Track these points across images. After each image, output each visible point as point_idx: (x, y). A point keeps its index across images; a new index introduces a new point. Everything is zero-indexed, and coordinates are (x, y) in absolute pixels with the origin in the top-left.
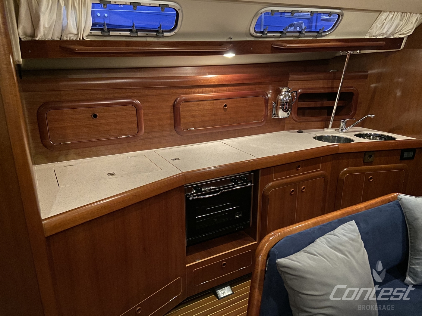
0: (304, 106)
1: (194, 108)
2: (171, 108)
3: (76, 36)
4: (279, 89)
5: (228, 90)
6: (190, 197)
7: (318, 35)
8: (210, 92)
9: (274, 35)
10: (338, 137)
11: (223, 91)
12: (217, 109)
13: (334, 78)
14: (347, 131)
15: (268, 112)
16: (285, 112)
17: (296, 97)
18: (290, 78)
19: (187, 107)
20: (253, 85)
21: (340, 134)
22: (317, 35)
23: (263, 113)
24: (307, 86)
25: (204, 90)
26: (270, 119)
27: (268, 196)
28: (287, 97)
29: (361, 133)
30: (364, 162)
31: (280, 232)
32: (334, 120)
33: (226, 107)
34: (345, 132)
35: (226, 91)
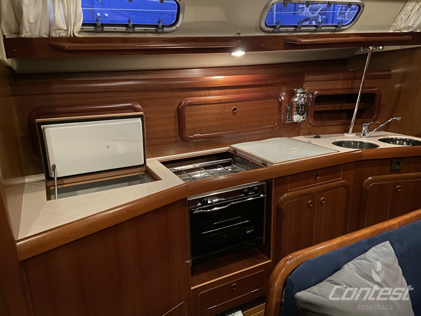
0: (321, 109)
1: (200, 112)
2: (175, 112)
3: (66, 32)
4: (294, 90)
5: (238, 92)
6: (194, 211)
7: (337, 29)
8: (218, 94)
9: (287, 30)
10: (360, 142)
11: (232, 93)
12: (226, 113)
13: (354, 78)
14: (370, 136)
15: (282, 116)
16: (301, 115)
17: (312, 99)
18: (305, 79)
19: (193, 111)
20: (265, 86)
21: (362, 139)
22: (335, 29)
23: (276, 117)
24: (324, 87)
25: (211, 93)
26: (285, 124)
27: (283, 208)
28: (303, 99)
29: (386, 137)
30: (390, 170)
31: (298, 255)
32: (354, 124)
33: (236, 111)
34: (368, 137)
35: (235, 94)
